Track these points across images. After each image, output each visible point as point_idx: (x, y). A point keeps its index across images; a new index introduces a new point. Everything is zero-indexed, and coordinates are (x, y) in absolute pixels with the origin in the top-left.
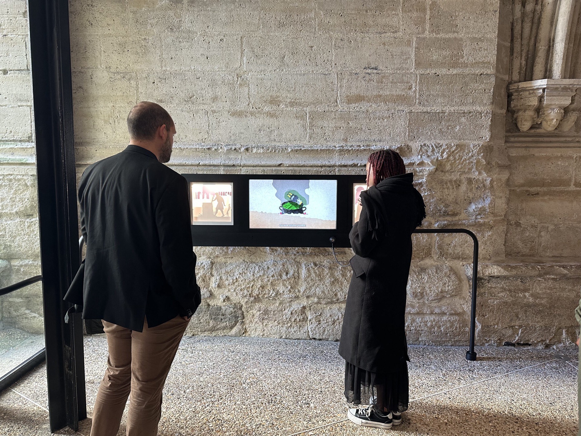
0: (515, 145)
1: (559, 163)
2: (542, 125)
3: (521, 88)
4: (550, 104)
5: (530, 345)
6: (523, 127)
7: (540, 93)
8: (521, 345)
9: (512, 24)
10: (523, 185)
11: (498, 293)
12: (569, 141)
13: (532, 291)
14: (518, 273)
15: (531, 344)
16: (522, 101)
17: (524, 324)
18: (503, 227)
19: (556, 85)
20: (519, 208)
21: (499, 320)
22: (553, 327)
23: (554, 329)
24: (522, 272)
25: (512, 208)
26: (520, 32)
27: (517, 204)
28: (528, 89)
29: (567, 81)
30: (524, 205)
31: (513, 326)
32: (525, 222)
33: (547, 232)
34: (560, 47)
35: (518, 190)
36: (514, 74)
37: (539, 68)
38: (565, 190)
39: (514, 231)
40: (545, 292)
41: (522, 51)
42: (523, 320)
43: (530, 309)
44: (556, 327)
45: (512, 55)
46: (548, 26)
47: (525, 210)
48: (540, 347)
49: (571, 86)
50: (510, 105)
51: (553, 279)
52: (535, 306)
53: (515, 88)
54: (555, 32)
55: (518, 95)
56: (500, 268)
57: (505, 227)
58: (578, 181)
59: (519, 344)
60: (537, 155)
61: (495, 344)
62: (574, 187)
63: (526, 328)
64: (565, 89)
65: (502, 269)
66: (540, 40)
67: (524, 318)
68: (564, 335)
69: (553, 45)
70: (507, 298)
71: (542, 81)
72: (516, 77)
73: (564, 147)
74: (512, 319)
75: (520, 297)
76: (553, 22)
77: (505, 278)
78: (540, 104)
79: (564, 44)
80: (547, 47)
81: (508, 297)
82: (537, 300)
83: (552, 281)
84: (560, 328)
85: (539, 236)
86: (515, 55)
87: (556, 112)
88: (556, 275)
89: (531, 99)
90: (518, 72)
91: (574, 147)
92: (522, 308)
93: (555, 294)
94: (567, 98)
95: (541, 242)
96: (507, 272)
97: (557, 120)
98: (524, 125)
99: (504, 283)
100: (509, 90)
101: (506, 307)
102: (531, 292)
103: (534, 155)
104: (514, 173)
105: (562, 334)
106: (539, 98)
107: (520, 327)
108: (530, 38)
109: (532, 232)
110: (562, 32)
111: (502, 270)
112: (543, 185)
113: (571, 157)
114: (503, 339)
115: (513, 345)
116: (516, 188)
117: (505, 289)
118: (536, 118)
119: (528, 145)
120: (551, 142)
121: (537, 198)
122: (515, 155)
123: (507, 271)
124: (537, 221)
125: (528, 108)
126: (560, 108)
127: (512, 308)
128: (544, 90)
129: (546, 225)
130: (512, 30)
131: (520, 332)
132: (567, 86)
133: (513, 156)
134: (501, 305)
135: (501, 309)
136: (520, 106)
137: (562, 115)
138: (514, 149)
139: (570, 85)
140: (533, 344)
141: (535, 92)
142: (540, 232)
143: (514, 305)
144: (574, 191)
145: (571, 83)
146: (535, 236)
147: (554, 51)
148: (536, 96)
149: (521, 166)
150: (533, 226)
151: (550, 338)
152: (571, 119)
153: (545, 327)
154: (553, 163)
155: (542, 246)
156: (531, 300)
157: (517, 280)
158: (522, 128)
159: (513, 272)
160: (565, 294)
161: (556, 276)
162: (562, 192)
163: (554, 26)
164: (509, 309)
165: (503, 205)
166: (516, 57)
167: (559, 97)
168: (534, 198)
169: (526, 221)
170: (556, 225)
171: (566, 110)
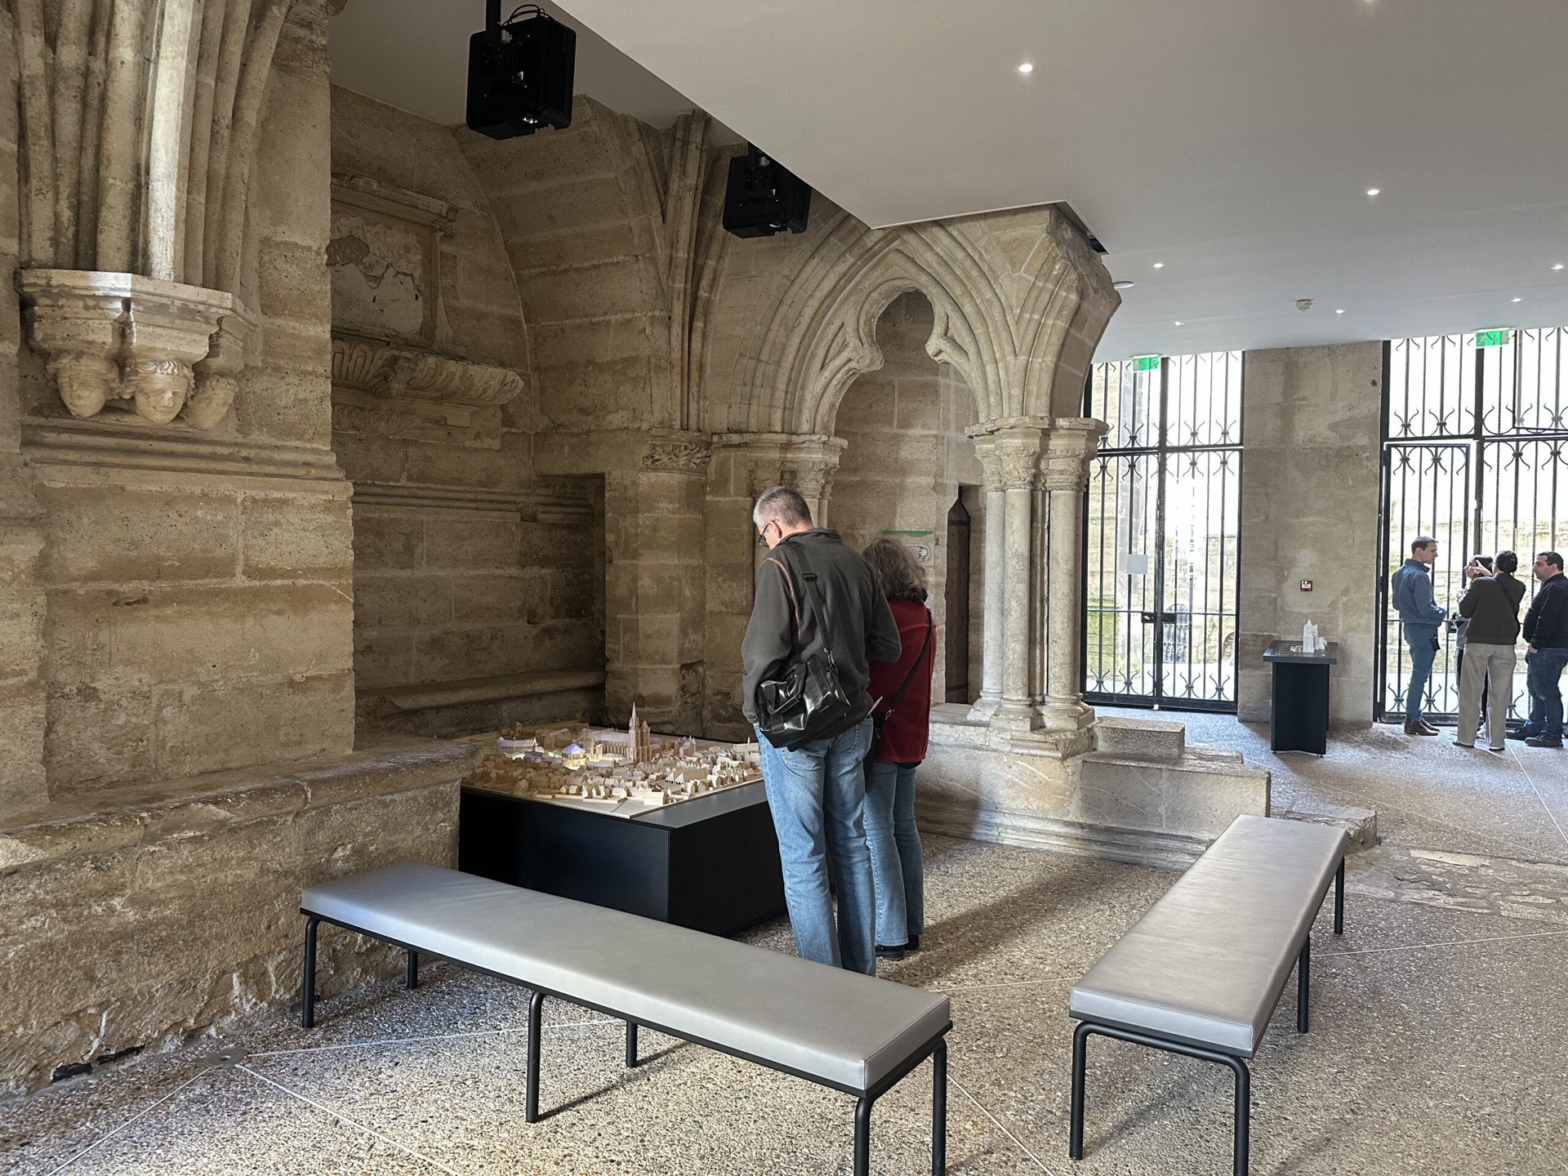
0: (61, 455)
1: (200, 513)
2: (135, 405)
3: (57, 286)
4: (150, 348)
5: (138, 1050)
6: (77, 402)
7: (116, 310)
8: (111, 1060)
9: (19, 88)
10: (95, 577)
11: (21, 922)
12: (223, 455)
13: (133, 888)
14: (78, 845)
15: (142, 1047)
16: (68, 325)
17: (114, 996)
18: (35, 708)
19: (161, 296)
20: (89, 646)
21: (30, 1006)
22: (204, 977)
23: (205, 983)
24: (90, 840)
25: (64, 645)
26: (46, 119)
27: (80, 634)
28: (78, 292)
29: (193, 293)
30: (104, 636)
31: (79, 1011)
32: (110, 685)
33: (181, 707)
34: (164, 195)
35: (82, 592)
36: (34, 239)
37: (113, 237)
38: (222, 587)
39: (79, 714)
40: (173, 882)
41: (57, 177)
42: (112, 982)
43: (131, 945)
44: (214, 972)
45: (27, 182)
46: (129, 128)
47: (107, 649)
48: (169, 1046)
49: (201, 307)
50: (33, 334)
51: (191, 840)
52: (144, 930)
53: (38, 282)
54: (149, 149)
55: (52, 306)
56: (14, 844)
57: (41, 708)
58: (253, 563)
59: (103, 1060)
60: (135, 488)
61: (23, 1088)
62: (244, 578)
63: (123, 1003)
64: (188, 312)
65: (21, 845)
66: (109, 160)
67: (114, 975)
68: (237, 988)
69: (147, 184)
70: (50, 929)
71: (116, 278)
72: (42, 248)
73: (210, 472)
74: (76, 989)
75: (96, 917)
76: (141, 120)
77: (38, 867)
78: (123, 343)
79: (174, 189)
80: (131, 185)
81: (55, 926)
82: (149, 910)
83: (189, 846)
84: (224, 972)
85: (158, 721)
86: (34, 183)
87: (170, 371)
88: (200, 827)
89: (94, 324)
90: (51, 239)
91: (237, 473)
92: (103, 947)
93: (202, 880)
94: (197, 337)
95: (165, 737)
96: (40, 851)
97: (174, 394)
98: (80, 397)
99: (39, 886)
100: (23, 286)
101: (50, 958)
102: (129, 892)
103: (123, 489)
104: (65, 540)
105: (232, 987)
106: (117, 325)
107: (103, 1006)
108: (81, 149)
109: (135, 711)
110: (167, 155)
111: (22, 848)
112: (159, 575)
113: (229, 500)
114: (49, 1064)
115: (86, 1069)
116: (75, 585)
117: (43, 905)
118: (114, 381)
119: (102, 458)
120: (172, 454)
121: (142, 613)
122: (63, 485)
123: (41, 846)
124: (146, 678)
125: (85, 350)
126: (181, 362)
127: (71, 958)
128: (127, 303)
129: (177, 688)
130: (20, 106)
131: (104, 1024)
132: (192, 306)
133: (56, 490)
134: (32, 958)
135: (33, 971)
136: (63, 339)
137: (189, 384)
138: (59, 467)
139: (200, 303)
140: (150, 1043)
141: (102, 304)
142: (160, 708)
143: (76, 945)
144: (244, 591)
145: (200, 299)
146: (146, 722)
147: (150, 200)
148: (107, 318)
149: (85, 520)
150: (134, 694)
151: (198, 1011)
152: (216, 397)
153: (182, 982)
154: (183, 513)
155: (168, 748)
156: (131, 915)
157: (80, 867)
158: (76, 406)
159: (59, 847)
160: (229, 876)
161: (201, 831)
162: (214, 593)
163: (145, 132)
164: (64, 962)
165: (27, 638)
166: (40, 191)
167: (175, 333)
168: (136, 613)
169: (113, 682)
170: (202, 685)
171: (200, 372)
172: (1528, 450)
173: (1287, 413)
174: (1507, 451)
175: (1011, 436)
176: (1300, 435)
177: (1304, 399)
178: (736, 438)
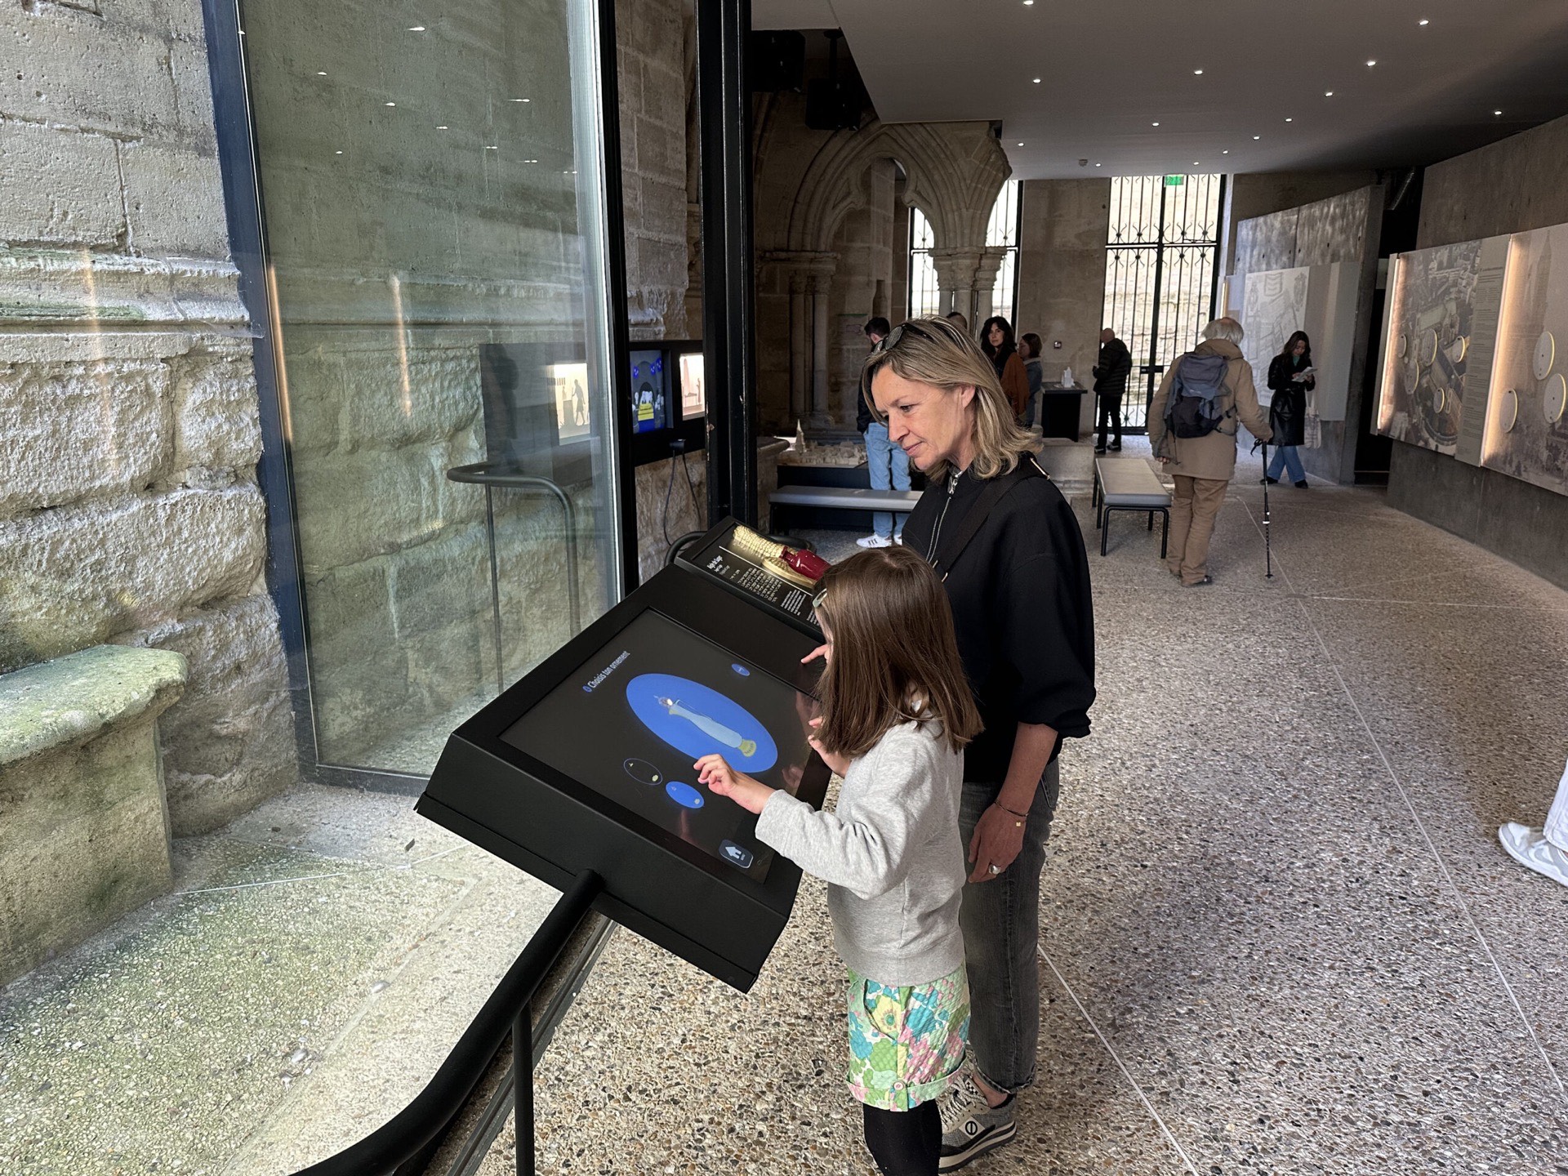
172: (1188, 252)
173: (1050, 227)
174: (1176, 252)
175: (964, 258)
176: (1057, 241)
177: (1061, 216)
178: (783, 255)
